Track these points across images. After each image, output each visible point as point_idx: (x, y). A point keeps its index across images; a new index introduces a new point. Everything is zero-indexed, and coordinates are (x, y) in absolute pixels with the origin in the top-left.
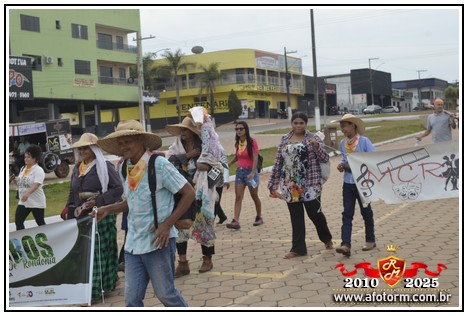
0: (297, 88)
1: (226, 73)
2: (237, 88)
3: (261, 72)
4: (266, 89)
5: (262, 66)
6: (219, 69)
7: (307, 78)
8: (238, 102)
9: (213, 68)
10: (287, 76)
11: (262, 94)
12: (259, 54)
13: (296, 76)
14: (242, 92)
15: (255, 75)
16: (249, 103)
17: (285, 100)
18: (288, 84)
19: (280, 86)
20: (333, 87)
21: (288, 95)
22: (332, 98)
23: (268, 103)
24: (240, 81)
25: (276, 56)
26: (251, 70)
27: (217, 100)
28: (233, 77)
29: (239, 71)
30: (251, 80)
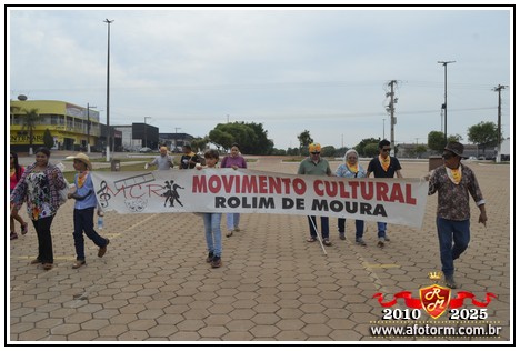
0: (95, 132)
1: (43, 117)
2: (51, 128)
3: (70, 118)
4: (72, 130)
5: (71, 115)
6: (39, 113)
7: (102, 125)
8: (52, 138)
9: (33, 112)
10: (88, 123)
11: (70, 133)
12: (69, 106)
13: (95, 124)
14: (55, 131)
15: (65, 120)
16: (59, 139)
17: (86, 139)
18: (89, 128)
19: (83, 129)
20: (120, 133)
21: (88, 136)
22: (119, 141)
23: (73, 140)
24: (53, 123)
25: (81, 109)
26: (62, 116)
27: (36, 135)
28: (49, 120)
29: (53, 116)
30: (62, 123)
